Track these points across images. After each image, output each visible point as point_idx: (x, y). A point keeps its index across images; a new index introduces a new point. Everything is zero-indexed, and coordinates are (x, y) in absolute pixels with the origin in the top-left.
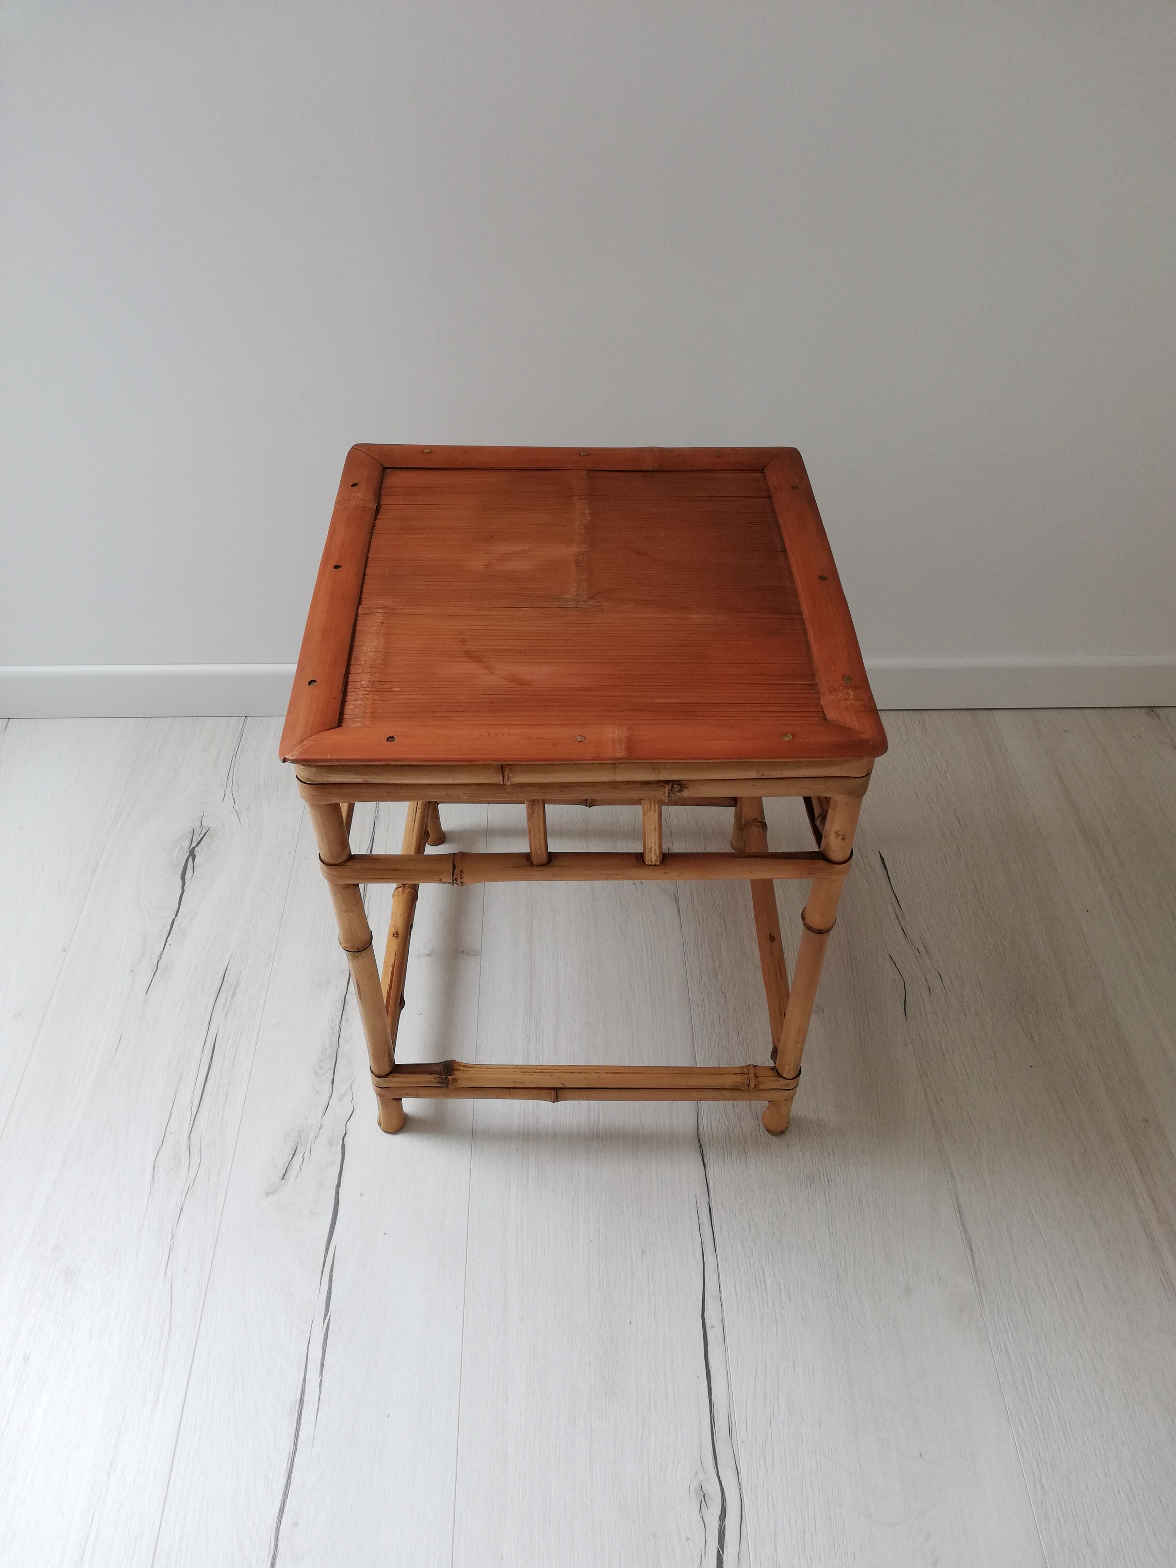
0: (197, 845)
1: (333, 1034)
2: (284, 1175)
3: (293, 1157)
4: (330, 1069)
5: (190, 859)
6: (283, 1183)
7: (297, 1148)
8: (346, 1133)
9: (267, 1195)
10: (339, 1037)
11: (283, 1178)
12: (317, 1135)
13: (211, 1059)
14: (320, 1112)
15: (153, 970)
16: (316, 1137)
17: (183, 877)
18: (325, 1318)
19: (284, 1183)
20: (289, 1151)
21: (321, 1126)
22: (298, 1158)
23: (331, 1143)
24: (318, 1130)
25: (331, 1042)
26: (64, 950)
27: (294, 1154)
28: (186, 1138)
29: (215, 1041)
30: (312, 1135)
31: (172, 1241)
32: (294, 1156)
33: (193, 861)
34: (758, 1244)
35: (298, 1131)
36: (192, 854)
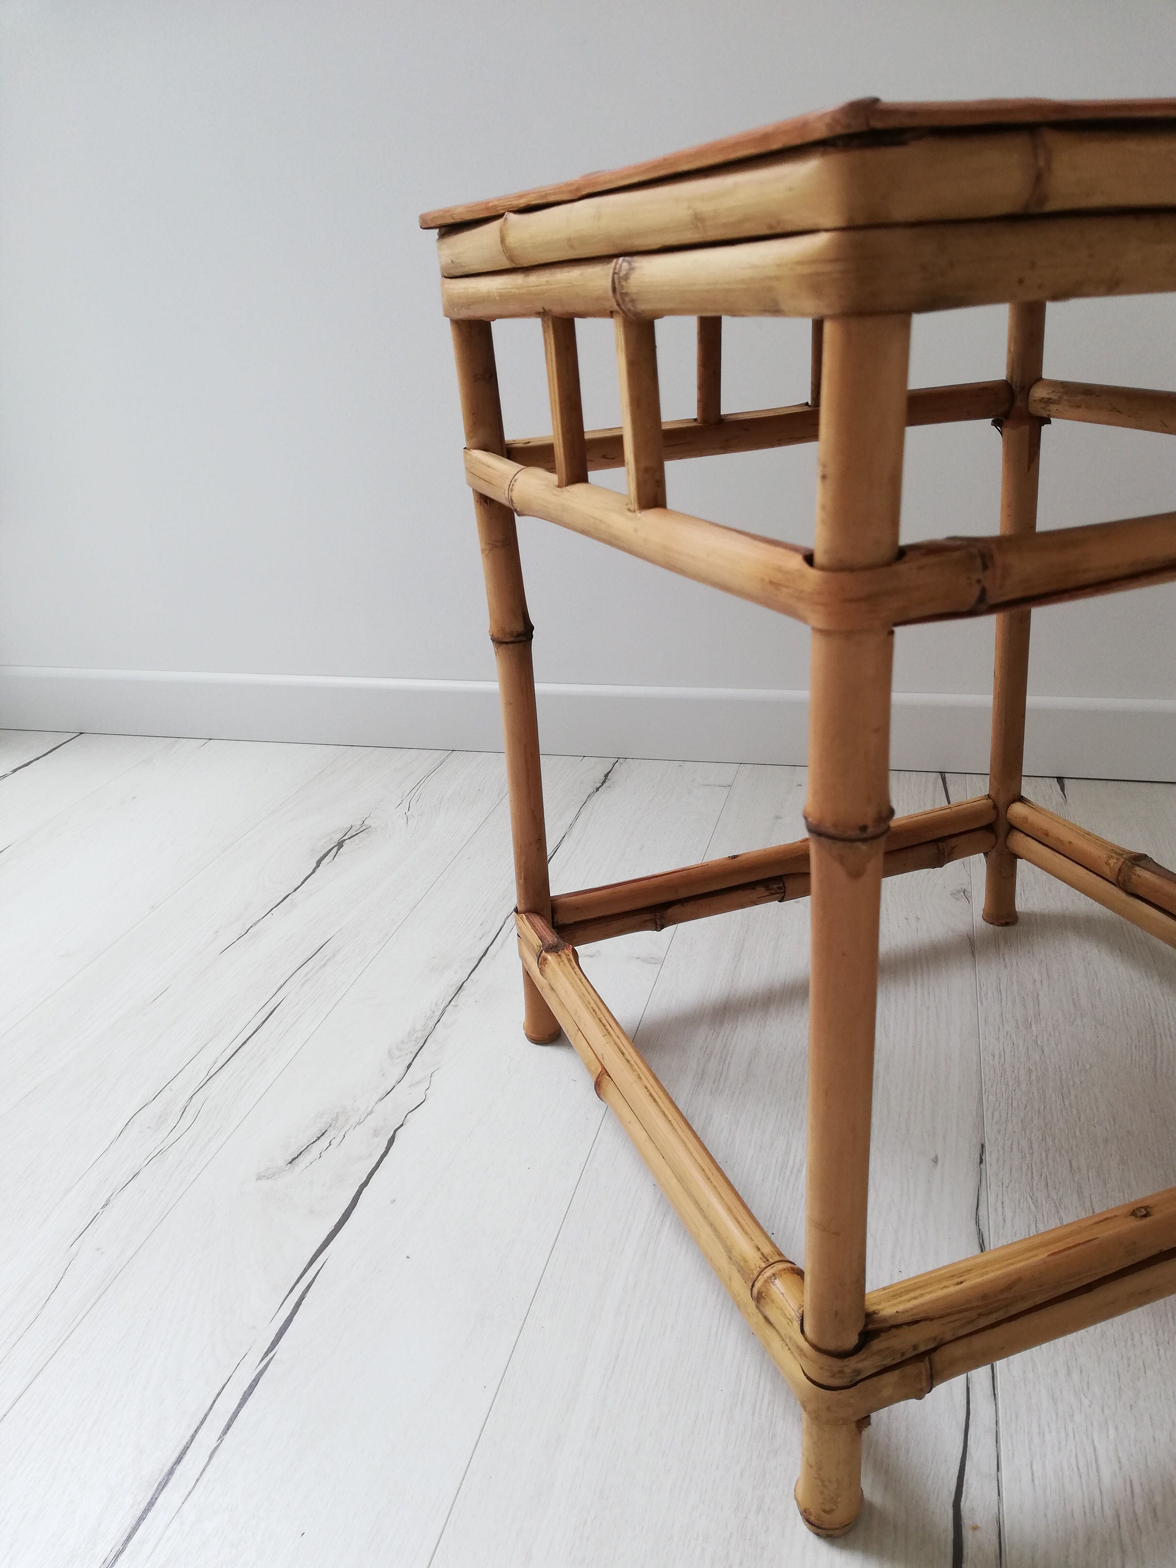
0: (349, 838)
1: (432, 1017)
2: (294, 1159)
3: (316, 1140)
4: (411, 1052)
5: (335, 849)
6: (287, 1169)
7: (326, 1131)
8: (402, 1125)
9: (259, 1178)
10: (439, 1021)
11: (290, 1163)
12: (361, 1121)
13: (264, 1022)
14: (377, 1097)
15: (240, 934)
16: (359, 1123)
17: (319, 863)
18: (266, 1354)
19: (289, 1168)
20: (315, 1132)
21: (372, 1112)
22: (324, 1142)
23: (376, 1133)
24: (364, 1116)
25: (424, 1025)
26: (153, 907)
27: (319, 1138)
28: (188, 1097)
29: (278, 1006)
30: (353, 1120)
31: (103, 1210)
32: (318, 1139)
33: (339, 850)
34: (1086, 1402)
35: (337, 1113)
36: (340, 845)
